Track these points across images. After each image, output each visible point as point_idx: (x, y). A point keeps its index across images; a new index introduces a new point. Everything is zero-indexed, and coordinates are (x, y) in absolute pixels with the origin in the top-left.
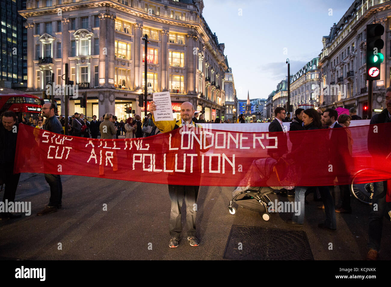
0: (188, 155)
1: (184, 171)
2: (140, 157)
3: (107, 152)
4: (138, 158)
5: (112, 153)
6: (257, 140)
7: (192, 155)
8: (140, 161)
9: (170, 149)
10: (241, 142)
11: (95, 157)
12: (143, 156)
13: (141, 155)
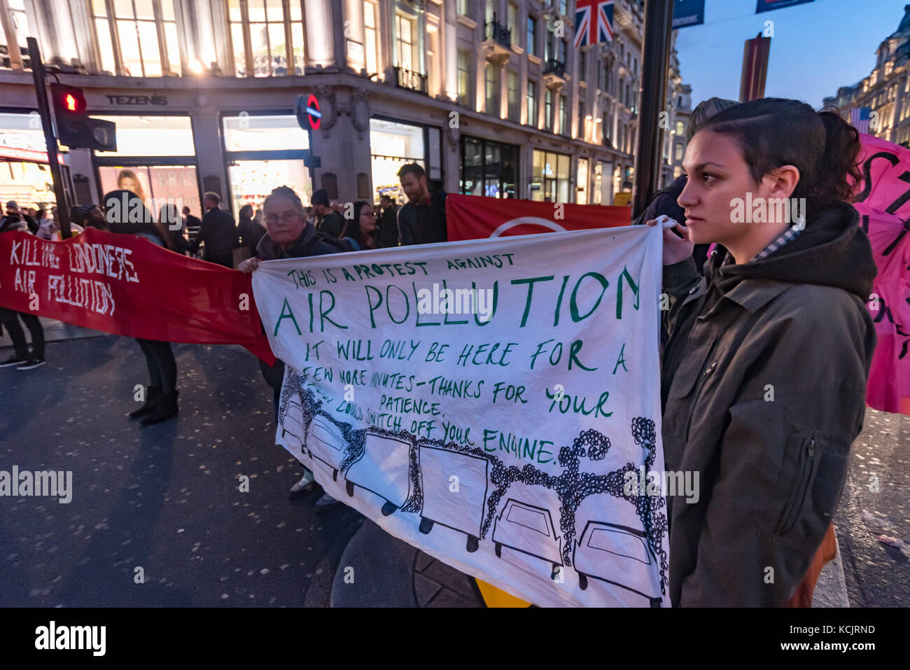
2: (53, 279)
4: (52, 282)
8: (54, 287)
11: (20, 281)
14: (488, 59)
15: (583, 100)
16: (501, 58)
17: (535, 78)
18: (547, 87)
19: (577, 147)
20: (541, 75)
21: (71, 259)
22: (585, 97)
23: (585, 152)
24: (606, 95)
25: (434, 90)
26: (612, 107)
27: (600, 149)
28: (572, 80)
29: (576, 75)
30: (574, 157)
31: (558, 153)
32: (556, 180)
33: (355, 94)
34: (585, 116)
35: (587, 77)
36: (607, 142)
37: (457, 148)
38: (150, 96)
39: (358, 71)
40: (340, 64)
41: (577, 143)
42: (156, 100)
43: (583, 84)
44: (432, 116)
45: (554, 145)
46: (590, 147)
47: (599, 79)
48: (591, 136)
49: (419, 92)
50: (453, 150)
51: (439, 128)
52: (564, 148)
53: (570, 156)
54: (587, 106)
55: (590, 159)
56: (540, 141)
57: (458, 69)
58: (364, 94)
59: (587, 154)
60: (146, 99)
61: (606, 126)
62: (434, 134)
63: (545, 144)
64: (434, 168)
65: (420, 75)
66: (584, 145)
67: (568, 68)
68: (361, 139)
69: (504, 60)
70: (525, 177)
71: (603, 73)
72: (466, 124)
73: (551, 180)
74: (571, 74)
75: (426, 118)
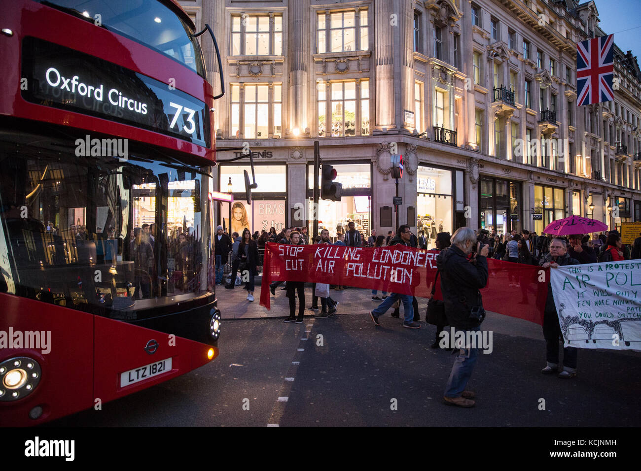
0: (384, 267)
1: (379, 278)
2: (352, 265)
3: (330, 261)
4: (351, 266)
5: (334, 262)
6: (428, 260)
7: (386, 267)
8: (352, 269)
9: (373, 261)
10: (418, 260)
11: (321, 266)
12: (354, 265)
13: (353, 264)
14: (496, 115)
15: (573, 141)
16: (506, 113)
17: (531, 126)
18: (542, 132)
19: (570, 181)
20: (537, 124)
21: (381, 257)
22: (574, 139)
23: (577, 185)
24: (593, 135)
25: (460, 142)
26: (598, 144)
27: (591, 182)
28: (562, 125)
29: (565, 122)
30: (567, 190)
31: (553, 187)
32: (553, 210)
33: (409, 149)
34: (575, 155)
35: (575, 122)
36: (596, 175)
37: (476, 186)
38: (261, 151)
39: (412, 132)
40: (399, 128)
41: (571, 178)
42: (264, 155)
43: (572, 128)
44: (459, 162)
45: (551, 180)
46: (582, 180)
47: (585, 123)
48: (582, 171)
49: (451, 144)
50: (474, 188)
51: (463, 170)
52: (559, 183)
53: (564, 189)
54: (576, 146)
55: (582, 192)
56: (539, 178)
57: (476, 124)
58: (415, 148)
59: (579, 187)
60: (259, 153)
61: (594, 161)
62: (459, 175)
63: (543, 180)
64: (459, 202)
65: (451, 131)
66: (575, 179)
67: (558, 116)
68: (411, 181)
69: (509, 115)
70: (528, 208)
71: (588, 118)
72: (482, 167)
73: (549, 210)
74: (561, 121)
75: (454, 163)
